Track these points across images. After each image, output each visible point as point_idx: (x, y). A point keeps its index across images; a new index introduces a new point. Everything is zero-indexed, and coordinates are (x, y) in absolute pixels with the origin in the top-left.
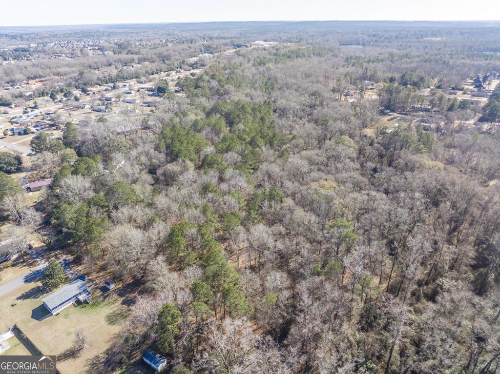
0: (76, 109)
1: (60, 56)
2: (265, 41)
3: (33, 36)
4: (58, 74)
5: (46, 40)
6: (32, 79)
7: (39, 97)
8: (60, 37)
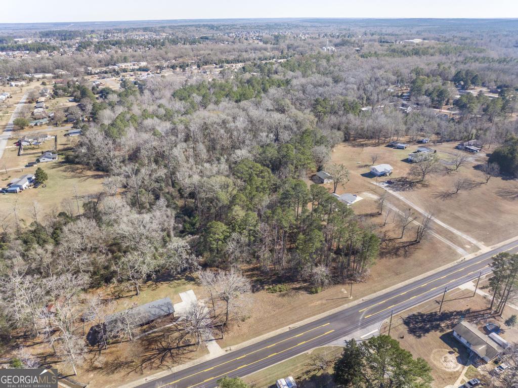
2: (424, 39)
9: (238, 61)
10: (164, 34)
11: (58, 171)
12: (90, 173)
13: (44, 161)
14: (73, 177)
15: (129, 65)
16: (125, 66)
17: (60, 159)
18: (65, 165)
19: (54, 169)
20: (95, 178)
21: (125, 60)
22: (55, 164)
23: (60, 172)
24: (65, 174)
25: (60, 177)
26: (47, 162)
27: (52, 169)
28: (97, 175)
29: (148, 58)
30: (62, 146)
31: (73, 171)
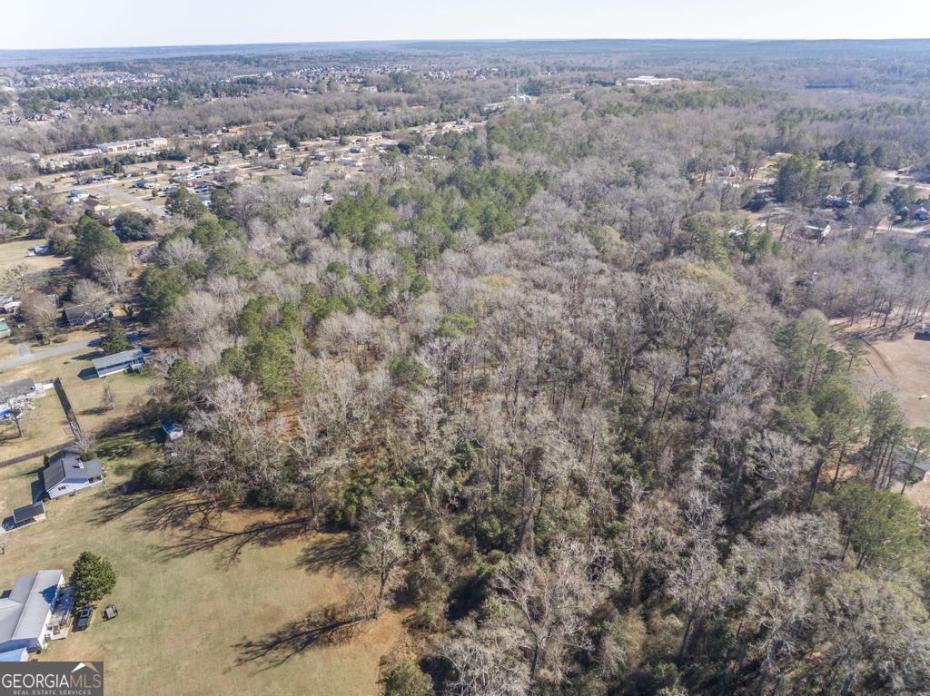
0: (265, 168)
1: (297, 92)
2: (657, 76)
3: (275, 59)
4: (274, 119)
5: (292, 66)
6: (236, 124)
7: (230, 150)
8: (316, 62)
9: (364, 129)
10: (154, 75)
11: (128, 529)
12: (235, 521)
13: (63, 492)
14: (188, 548)
15: (128, 146)
16: (120, 149)
17: (111, 474)
18: (140, 501)
19: (110, 524)
20: (264, 543)
21: (114, 134)
22: (104, 503)
23: (137, 535)
24: (154, 537)
25: (146, 558)
26: (72, 495)
27: (104, 522)
28: (262, 527)
29: (163, 128)
30: (93, 417)
31: (176, 523)
